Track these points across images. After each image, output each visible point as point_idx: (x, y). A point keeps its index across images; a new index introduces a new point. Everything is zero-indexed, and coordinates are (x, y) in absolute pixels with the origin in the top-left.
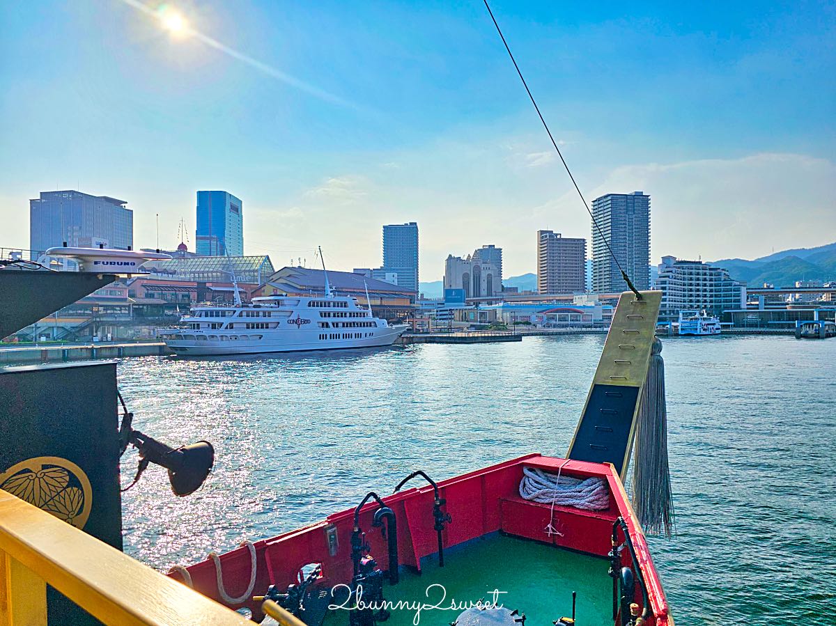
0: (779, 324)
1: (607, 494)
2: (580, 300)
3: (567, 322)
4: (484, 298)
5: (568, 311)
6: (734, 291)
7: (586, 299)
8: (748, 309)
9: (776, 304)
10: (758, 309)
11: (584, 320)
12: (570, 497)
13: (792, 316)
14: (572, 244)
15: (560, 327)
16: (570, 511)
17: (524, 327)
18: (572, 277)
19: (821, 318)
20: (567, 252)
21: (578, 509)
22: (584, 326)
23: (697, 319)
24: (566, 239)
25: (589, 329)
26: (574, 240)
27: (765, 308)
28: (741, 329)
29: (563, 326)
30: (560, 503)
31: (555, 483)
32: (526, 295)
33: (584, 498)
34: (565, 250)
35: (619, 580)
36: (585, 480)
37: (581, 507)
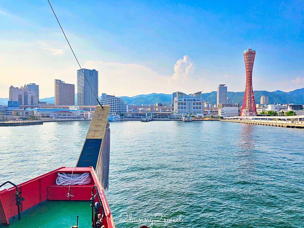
0: (137, 117)
1: (90, 178)
2: (72, 108)
3: (66, 116)
4: (29, 106)
5: (67, 112)
6: (125, 106)
7: (74, 108)
8: (129, 112)
9: (136, 111)
10: (131, 112)
11: (73, 116)
12: (77, 181)
13: (141, 115)
14: (69, 86)
15: (63, 118)
16: (77, 186)
17: (46, 118)
18: (69, 99)
19: (148, 115)
20: (67, 89)
21: (80, 185)
22: (73, 118)
23: (112, 115)
24: (67, 84)
25: (75, 119)
26: (70, 84)
27: (133, 112)
28: (126, 119)
29: (64, 118)
30: (72, 184)
31: (71, 177)
32: (50, 105)
33: (82, 181)
34: (66, 88)
35: (94, 207)
36: (82, 174)
37: (81, 184)
